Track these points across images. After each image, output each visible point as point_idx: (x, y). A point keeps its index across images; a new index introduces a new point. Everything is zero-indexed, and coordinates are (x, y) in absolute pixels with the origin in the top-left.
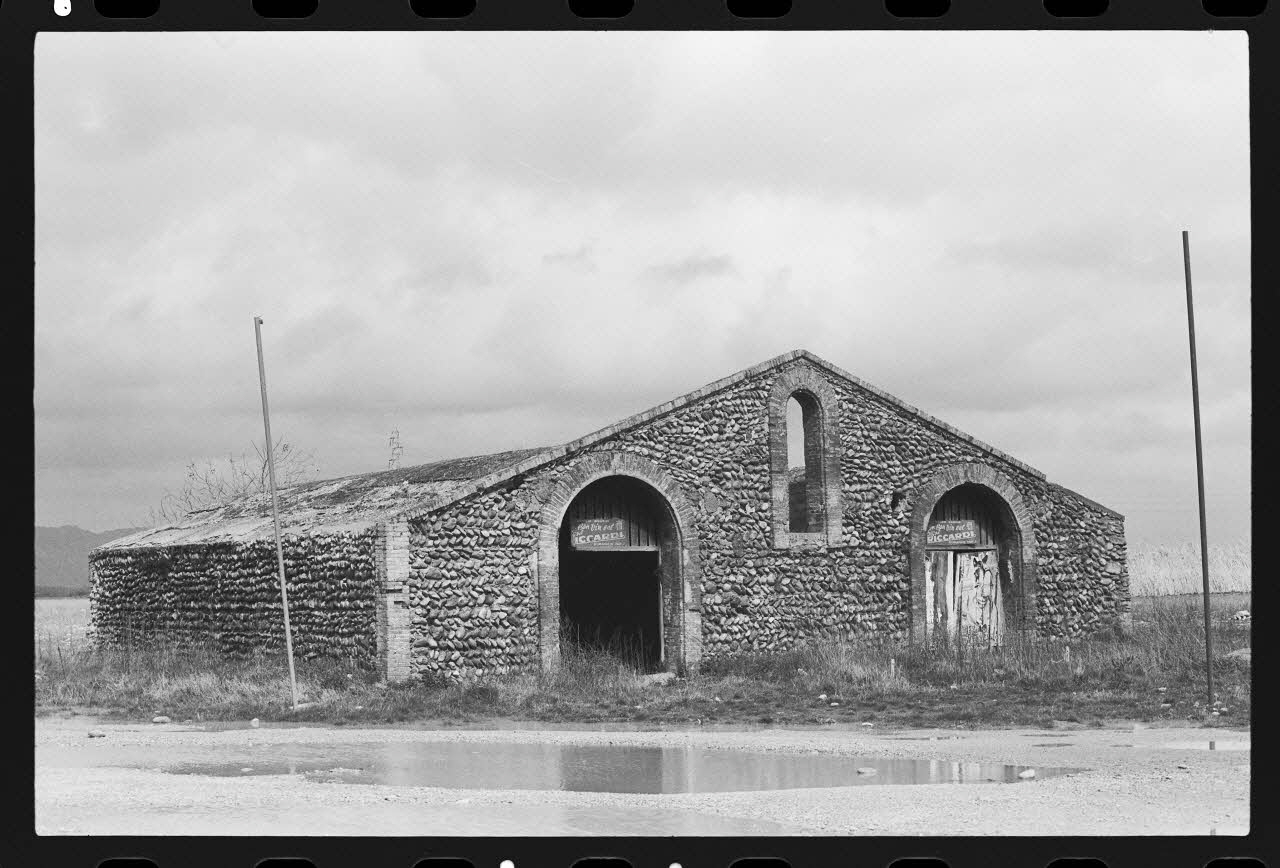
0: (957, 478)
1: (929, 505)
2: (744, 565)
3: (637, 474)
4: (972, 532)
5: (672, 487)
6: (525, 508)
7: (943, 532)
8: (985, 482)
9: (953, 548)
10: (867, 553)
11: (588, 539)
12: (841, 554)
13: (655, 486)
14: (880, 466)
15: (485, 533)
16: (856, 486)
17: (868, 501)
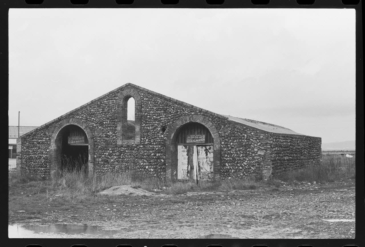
0: (186, 120)
1: (174, 130)
2: (108, 150)
3: (76, 124)
4: (204, 139)
5: (86, 127)
6: (48, 134)
7: (193, 139)
8: (198, 121)
9: (196, 145)
10: (151, 146)
11: (74, 142)
12: (141, 146)
13: (81, 127)
14: (157, 118)
15: (39, 141)
16: (148, 125)
17: (152, 129)
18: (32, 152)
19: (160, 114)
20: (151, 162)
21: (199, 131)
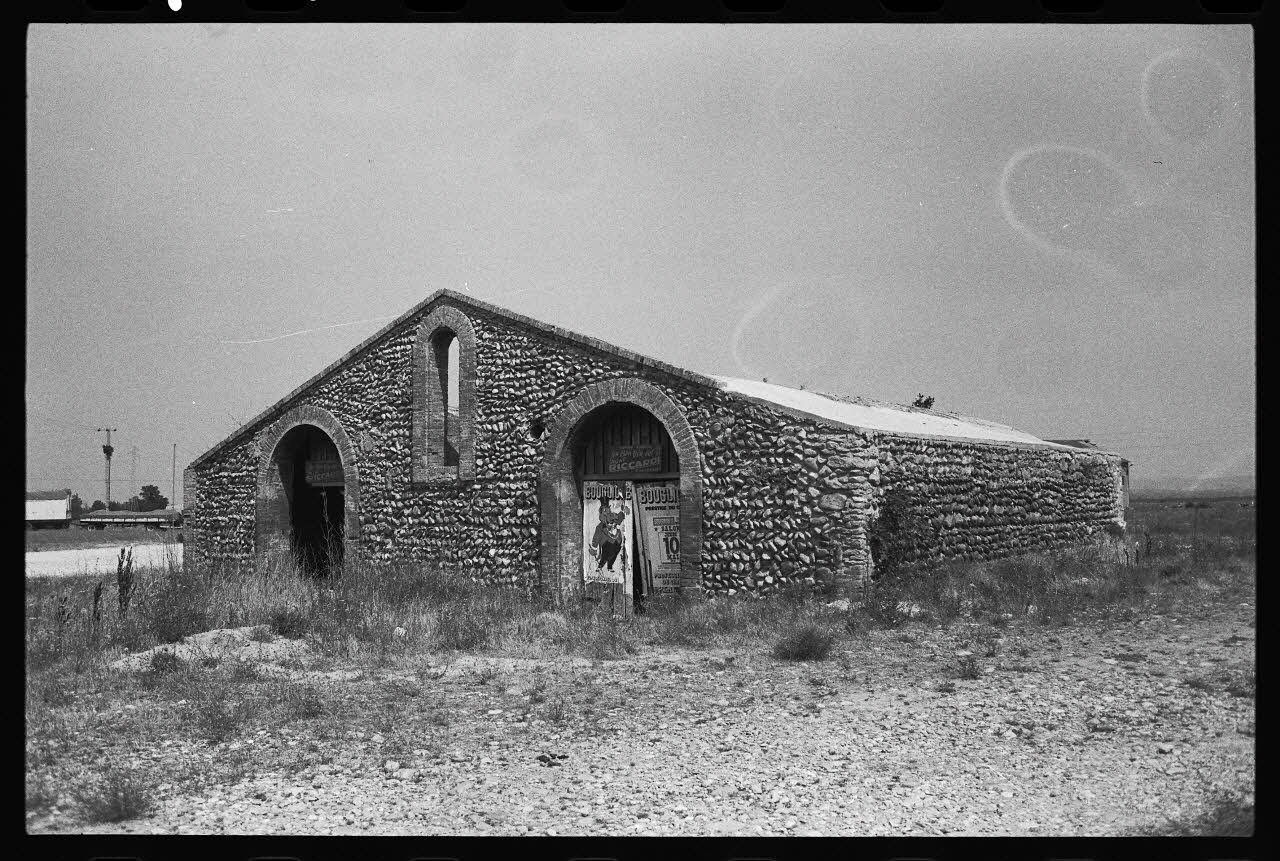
0: (598, 398)
1: (563, 430)
2: (394, 498)
3: (314, 423)
4: (659, 458)
5: (339, 431)
6: (252, 455)
8: (633, 399)
9: (636, 478)
10: (502, 486)
11: (322, 477)
12: (477, 487)
13: (326, 431)
14: (518, 393)
15: (233, 475)
16: (493, 417)
17: (504, 432)
18: (217, 508)
19: (528, 381)
20: (502, 537)
21: (645, 434)
